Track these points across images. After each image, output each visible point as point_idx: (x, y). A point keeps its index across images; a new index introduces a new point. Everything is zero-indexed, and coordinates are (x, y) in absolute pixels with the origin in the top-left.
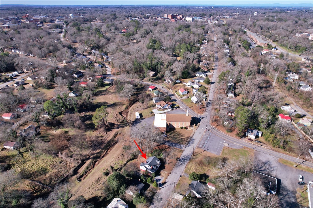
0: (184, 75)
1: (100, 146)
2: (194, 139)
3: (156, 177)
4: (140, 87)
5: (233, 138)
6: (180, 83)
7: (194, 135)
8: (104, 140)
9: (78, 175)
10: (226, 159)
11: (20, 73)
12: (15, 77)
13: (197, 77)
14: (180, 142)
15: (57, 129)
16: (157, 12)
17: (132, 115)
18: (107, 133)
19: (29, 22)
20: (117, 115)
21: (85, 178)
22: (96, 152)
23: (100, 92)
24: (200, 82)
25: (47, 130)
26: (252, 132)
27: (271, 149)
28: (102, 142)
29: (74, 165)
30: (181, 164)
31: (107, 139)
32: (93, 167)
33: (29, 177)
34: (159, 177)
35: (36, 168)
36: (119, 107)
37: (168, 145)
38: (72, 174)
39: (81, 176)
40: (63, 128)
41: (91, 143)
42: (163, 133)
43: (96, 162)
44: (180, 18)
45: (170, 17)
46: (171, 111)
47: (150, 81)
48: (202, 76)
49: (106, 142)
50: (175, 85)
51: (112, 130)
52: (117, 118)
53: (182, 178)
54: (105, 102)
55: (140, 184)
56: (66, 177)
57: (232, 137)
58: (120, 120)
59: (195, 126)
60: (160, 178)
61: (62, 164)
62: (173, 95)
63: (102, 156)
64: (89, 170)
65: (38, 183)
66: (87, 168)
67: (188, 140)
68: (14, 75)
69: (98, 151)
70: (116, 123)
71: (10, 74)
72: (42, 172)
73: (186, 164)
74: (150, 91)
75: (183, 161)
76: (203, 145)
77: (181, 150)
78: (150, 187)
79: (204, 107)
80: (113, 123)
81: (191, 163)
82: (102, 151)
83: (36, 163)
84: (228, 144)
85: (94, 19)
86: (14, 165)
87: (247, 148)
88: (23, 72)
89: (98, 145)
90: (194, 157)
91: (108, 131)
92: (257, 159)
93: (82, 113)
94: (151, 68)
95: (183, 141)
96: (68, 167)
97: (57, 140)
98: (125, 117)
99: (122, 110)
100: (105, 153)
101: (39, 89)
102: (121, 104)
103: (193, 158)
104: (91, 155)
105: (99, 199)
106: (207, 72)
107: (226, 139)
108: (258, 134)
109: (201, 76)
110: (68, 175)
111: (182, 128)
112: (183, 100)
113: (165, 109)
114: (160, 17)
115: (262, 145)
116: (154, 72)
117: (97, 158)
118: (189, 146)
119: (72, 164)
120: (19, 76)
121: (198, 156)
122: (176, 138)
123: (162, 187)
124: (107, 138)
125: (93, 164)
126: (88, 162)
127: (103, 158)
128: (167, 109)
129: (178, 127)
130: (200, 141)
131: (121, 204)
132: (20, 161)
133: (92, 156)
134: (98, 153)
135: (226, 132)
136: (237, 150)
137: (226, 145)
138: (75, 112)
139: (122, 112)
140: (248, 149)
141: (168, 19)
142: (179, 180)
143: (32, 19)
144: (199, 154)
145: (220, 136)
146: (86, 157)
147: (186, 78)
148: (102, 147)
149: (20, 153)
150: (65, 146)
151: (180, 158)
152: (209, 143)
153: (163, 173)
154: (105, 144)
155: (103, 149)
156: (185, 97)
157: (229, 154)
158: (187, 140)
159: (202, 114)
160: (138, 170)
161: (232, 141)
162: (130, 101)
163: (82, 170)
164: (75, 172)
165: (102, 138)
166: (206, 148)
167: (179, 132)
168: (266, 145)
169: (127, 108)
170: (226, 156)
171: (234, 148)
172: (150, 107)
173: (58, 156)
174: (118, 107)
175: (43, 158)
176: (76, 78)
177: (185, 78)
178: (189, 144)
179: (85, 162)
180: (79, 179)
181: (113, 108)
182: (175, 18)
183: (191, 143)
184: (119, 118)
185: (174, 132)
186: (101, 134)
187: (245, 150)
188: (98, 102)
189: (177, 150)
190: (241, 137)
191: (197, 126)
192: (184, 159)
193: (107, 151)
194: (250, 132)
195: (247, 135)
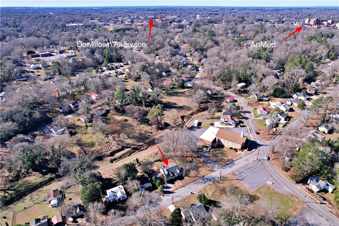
0: (276, 93)
1: (144, 140)
2: (235, 164)
3: (169, 183)
4: (220, 97)
5: (286, 179)
6: (266, 101)
7: (239, 160)
8: (151, 136)
9: (113, 158)
10: (257, 198)
11: (124, 65)
12: (119, 68)
13: (294, 98)
14: (217, 161)
15: (121, 116)
16: (302, 16)
17: (192, 122)
18: (158, 131)
19: (161, 21)
20: (178, 118)
21: (116, 162)
22: (139, 144)
23: (177, 93)
24: (293, 105)
25: (113, 114)
26: (317, 181)
27: (335, 213)
28: (148, 137)
29: (115, 148)
30: (201, 183)
31: (154, 137)
32: (129, 156)
33: (82, 146)
34: (171, 185)
35: (89, 141)
36: (186, 111)
37: (203, 160)
38: (109, 154)
39: (115, 159)
40: (125, 116)
41: (139, 135)
42: (207, 147)
43: (133, 152)
44: (328, 24)
45: (312, 23)
46: (233, 128)
47: (234, 92)
48: (301, 98)
49: (152, 139)
50: (260, 102)
51: (163, 130)
52: (176, 120)
53: (192, 195)
54: (175, 103)
55: (149, 183)
56: (103, 155)
57: (285, 177)
58: (178, 123)
59: (248, 150)
60: (171, 187)
61: (107, 144)
62: (249, 112)
63: (142, 149)
64: (124, 157)
65: (83, 152)
66: (123, 155)
67: (228, 163)
68: (120, 66)
69: (141, 144)
70: (171, 125)
71: (117, 64)
72: (91, 145)
73: (206, 184)
74: (228, 103)
75: (206, 180)
76: (240, 173)
77: (212, 169)
78: (157, 190)
79: (275, 134)
80: (169, 123)
81: (213, 185)
82: (144, 145)
83: (91, 137)
84: (273, 184)
85: (219, 21)
86: (78, 133)
87: (297, 198)
88: (127, 64)
89: (143, 139)
90: (221, 181)
91: (160, 130)
92: (301, 216)
93: (147, 108)
94: (243, 78)
95: (221, 161)
96: (110, 148)
97: (115, 125)
98: (185, 122)
99: (186, 115)
100: (145, 148)
101: (129, 79)
102: (189, 109)
103: (218, 182)
104: (133, 145)
105: (112, 182)
106: (313, 96)
107: (275, 177)
108: (328, 188)
109: (299, 98)
110: (105, 155)
111: (231, 148)
112: (256, 121)
113: (228, 124)
114: (298, 23)
115: (325, 204)
116: (245, 84)
117: (136, 149)
118: (224, 168)
119: (114, 147)
120: (123, 66)
121: (225, 182)
122: (216, 156)
123: (168, 195)
124: (155, 135)
125: (130, 154)
126: (127, 150)
127: (141, 152)
128: (231, 125)
129: (227, 146)
130: (241, 168)
131: (120, 191)
132: (83, 132)
133: (132, 147)
134: (140, 146)
135: (281, 169)
136: (280, 194)
137: (269, 183)
138: (143, 105)
139: (185, 116)
140: (297, 200)
141: (310, 25)
142: (188, 196)
143: (164, 19)
144: (228, 181)
145: (269, 171)
146: (127, 145)
147: (279, 97)
148: (146, 142)
149: (87, 126)
150: (117, 131)
151: (205, 176)
152: (249, 173)
153: (178, 183)
154: (150, 139)
155: (145, 143)
156: (261, 118)
157: (265, 194)
158: (226, 162)
159: (267, 140)
160: (159, 171)
161: (280, 182)
162: (200, 107)
163: (118, 155)
164: (112, 154)
165: (150, 134)
166: (242, 177)
167: (225, 151)
168: (331, 206)
169: (192, 114)
170: (258, 195)
171: (277, 190)
172: (214, 119)
173: (108, 137)
174: (184, 111)
175: (98, 135)
176: (164, 77)
177: (277, 97)
178: (226, 167)
179: (125, 149)
180: (112, 161)
181: (178, 110)
182: (320, 23)
183: (229, 166)
184: (178, 121)
185: (219, 150)
186: (152, 131)
187: (291, 198)
188: (168, 102)
189: (208, 168)
190: (298, 182)
191: (250, 152)
192: (207, 179)
193: (148, 147)
194: (314, 180)
195: (308, 182)
